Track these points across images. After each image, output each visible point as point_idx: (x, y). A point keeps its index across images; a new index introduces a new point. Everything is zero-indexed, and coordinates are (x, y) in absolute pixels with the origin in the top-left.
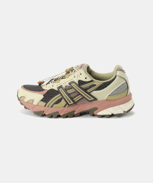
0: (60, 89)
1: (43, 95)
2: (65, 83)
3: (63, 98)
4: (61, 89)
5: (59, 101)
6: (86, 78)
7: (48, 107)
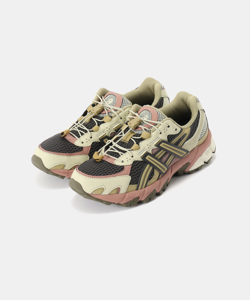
0: (147, 158)
1: (130, 175)
2: (149, 146)
3: (154, 167)
4: (148, 156)
5: (152, 174)
6: (176, 130)
7: (141, 188)
